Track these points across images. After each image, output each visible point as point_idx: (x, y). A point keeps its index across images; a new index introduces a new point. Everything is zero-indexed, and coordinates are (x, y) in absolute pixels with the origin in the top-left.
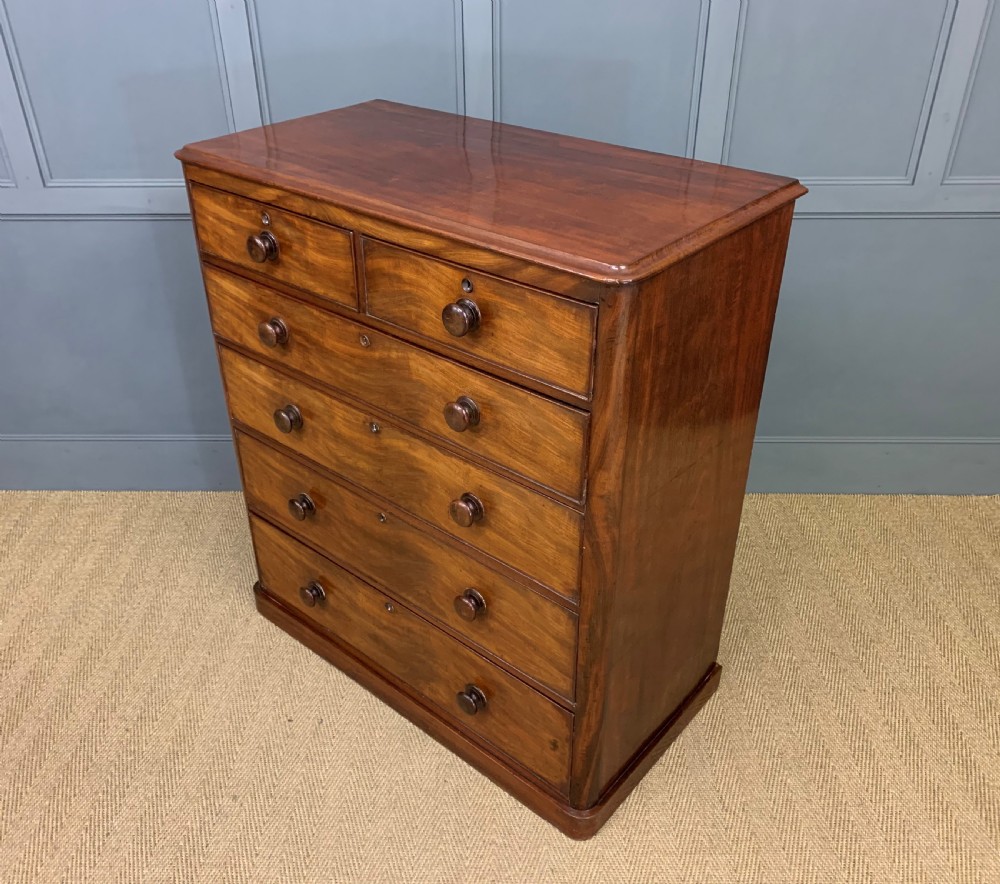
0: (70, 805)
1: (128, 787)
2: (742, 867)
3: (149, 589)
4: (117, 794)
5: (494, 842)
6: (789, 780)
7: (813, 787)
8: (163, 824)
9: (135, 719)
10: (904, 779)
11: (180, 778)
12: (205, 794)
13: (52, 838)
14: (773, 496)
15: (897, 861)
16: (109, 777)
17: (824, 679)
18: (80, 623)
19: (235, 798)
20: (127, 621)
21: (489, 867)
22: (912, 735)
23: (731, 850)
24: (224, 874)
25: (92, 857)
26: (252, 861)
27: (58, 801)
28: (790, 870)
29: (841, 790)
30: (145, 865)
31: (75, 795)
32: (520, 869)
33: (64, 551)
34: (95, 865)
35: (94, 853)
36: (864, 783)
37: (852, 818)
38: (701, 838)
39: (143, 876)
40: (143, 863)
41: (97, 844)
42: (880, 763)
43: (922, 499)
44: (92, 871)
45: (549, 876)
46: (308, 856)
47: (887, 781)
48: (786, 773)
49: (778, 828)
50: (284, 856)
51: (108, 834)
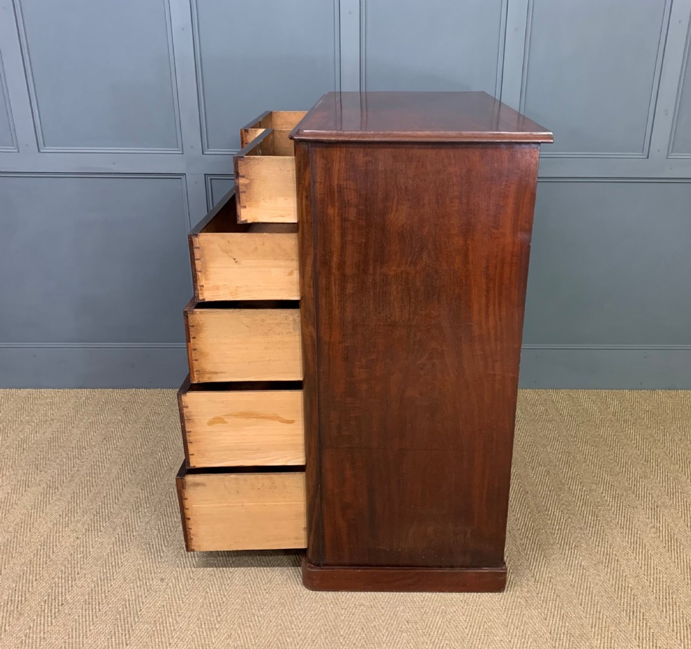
0: (32, 586)
1: (78, 574)
2: (550, 617)
3: (95, 450)
4: (70, 579)
5: (363, 604)
6: (583, 563)
7: (601, 567)
8: (106, 597)
9: (84, 531)
10: (668, 560)
11: (119, 568)
12: (139, 578)
13: (17, 608)
14: (564, 391)
15: (664, 610)
16: (63, 568)
17: (607, 501)
18: (41, 471)
19: (162, 580)
20: (78, 470)
21: (359, 620)
22: (672, 534)
23: (542, 606)
24: (154, 629)
25: (49, 619)
26: (176, 619)
27: (23, 584)
28: (586, 618)
29: (622, 568)
30: (91, 624)
31: (36, 580)
32: (383, 622)
33: (28, 426)
34: (52, 624)
35: (51, 616)
36: (638, 563)
37: (630, 585)
38: (519, 600)
39: (90, 630)
40: (90, 622)
41: (53, 611)
42: (650, 552)
43: (673, 392)
44: (50, 628)
45: (405, 625)
46: (219, 615)
47: (655, 562)
48: (581, 558)
49: (576, 593)
50: (201, 616)
51: (62, 604)
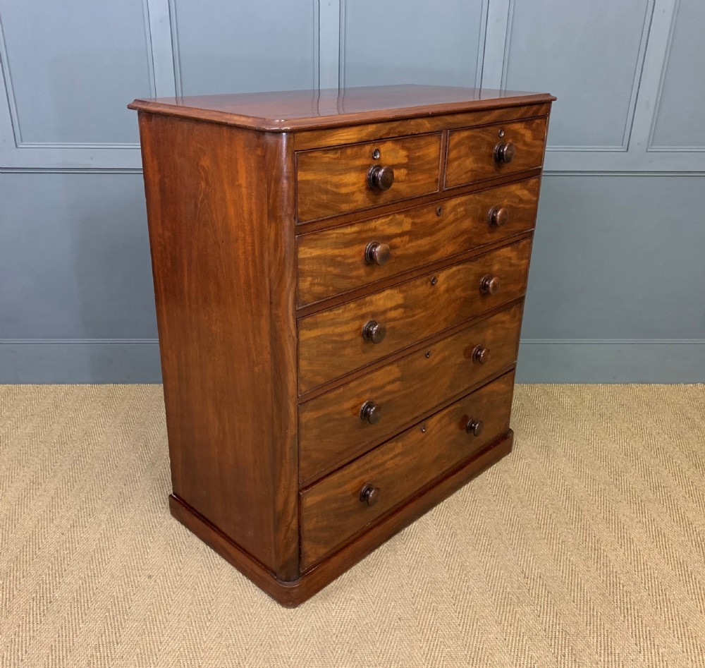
0: (20, 583)
1: (65, 570)
2: (543, 614)
3: (76, 445)
4: (57, 575)
5: (353, 599)
6: (572, 559)
7: (590, 563)
8: (94, 594)
9: (69, 527)
10: (658, 557)
11: (106, 564)
12: (126, 574)
13: (6, 605)
14: (539, 385)
15: (659, 607)
16: (50, 564)
17: (590, 495)
18: (24, 467)
19: (150, 577)
20: (60, 466)
21: (350, 617)
22: (659, 529)
23: (534, 603)
24: (144, 627)
25: (38, 617)
26: (165, 617)
27: (10, 581)
28: (580, 615)
29: (612, 564)
30: (81, 621)
31: (23, 577)
32: (375, 619)
33: (9, 422)
34: (41, 622)
35: (40, 614)
36: (628, 559)
37: (622, 582)
38: (510, 596)
39: (80, 629)
40: (79, 620)
41: (42, 609)
42: (638, 547)
43: (646, 386)
44: (38, 626)
45: (397, 622)
46: (210, 613)
47: (645, 558)
48: (569, 553)
49: (567, 589)
50: (191, 614)
51: (51, 602)
